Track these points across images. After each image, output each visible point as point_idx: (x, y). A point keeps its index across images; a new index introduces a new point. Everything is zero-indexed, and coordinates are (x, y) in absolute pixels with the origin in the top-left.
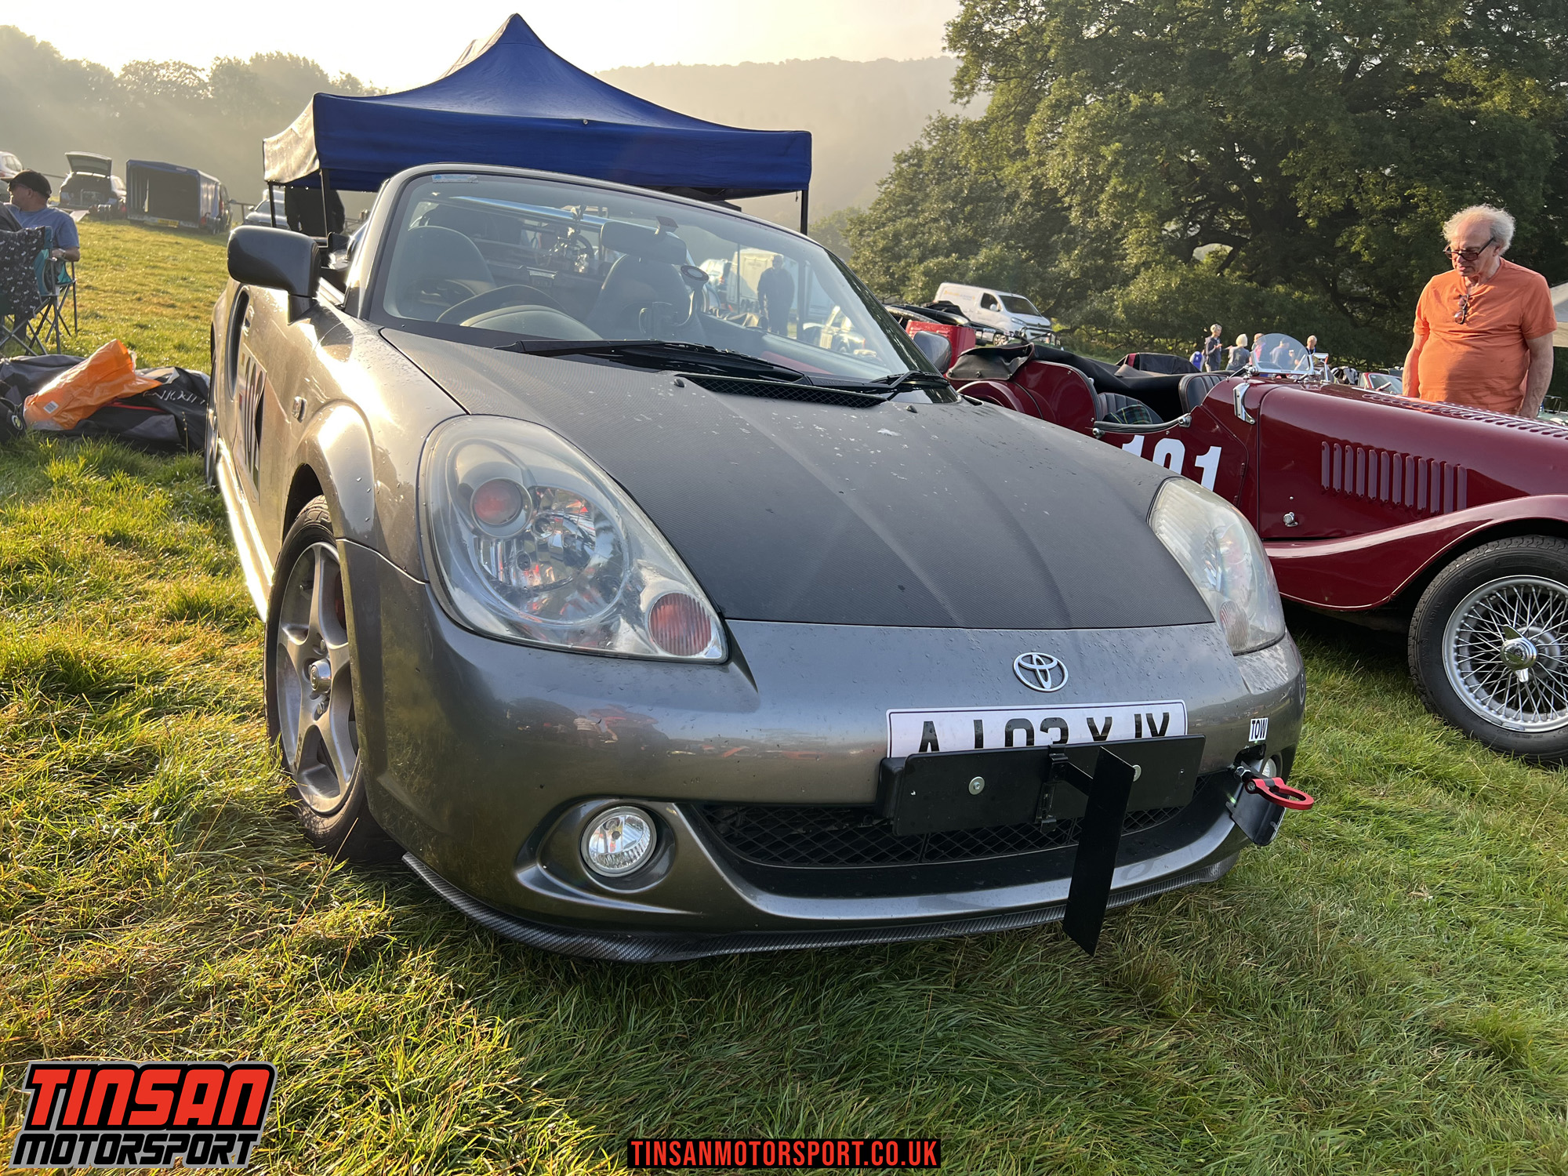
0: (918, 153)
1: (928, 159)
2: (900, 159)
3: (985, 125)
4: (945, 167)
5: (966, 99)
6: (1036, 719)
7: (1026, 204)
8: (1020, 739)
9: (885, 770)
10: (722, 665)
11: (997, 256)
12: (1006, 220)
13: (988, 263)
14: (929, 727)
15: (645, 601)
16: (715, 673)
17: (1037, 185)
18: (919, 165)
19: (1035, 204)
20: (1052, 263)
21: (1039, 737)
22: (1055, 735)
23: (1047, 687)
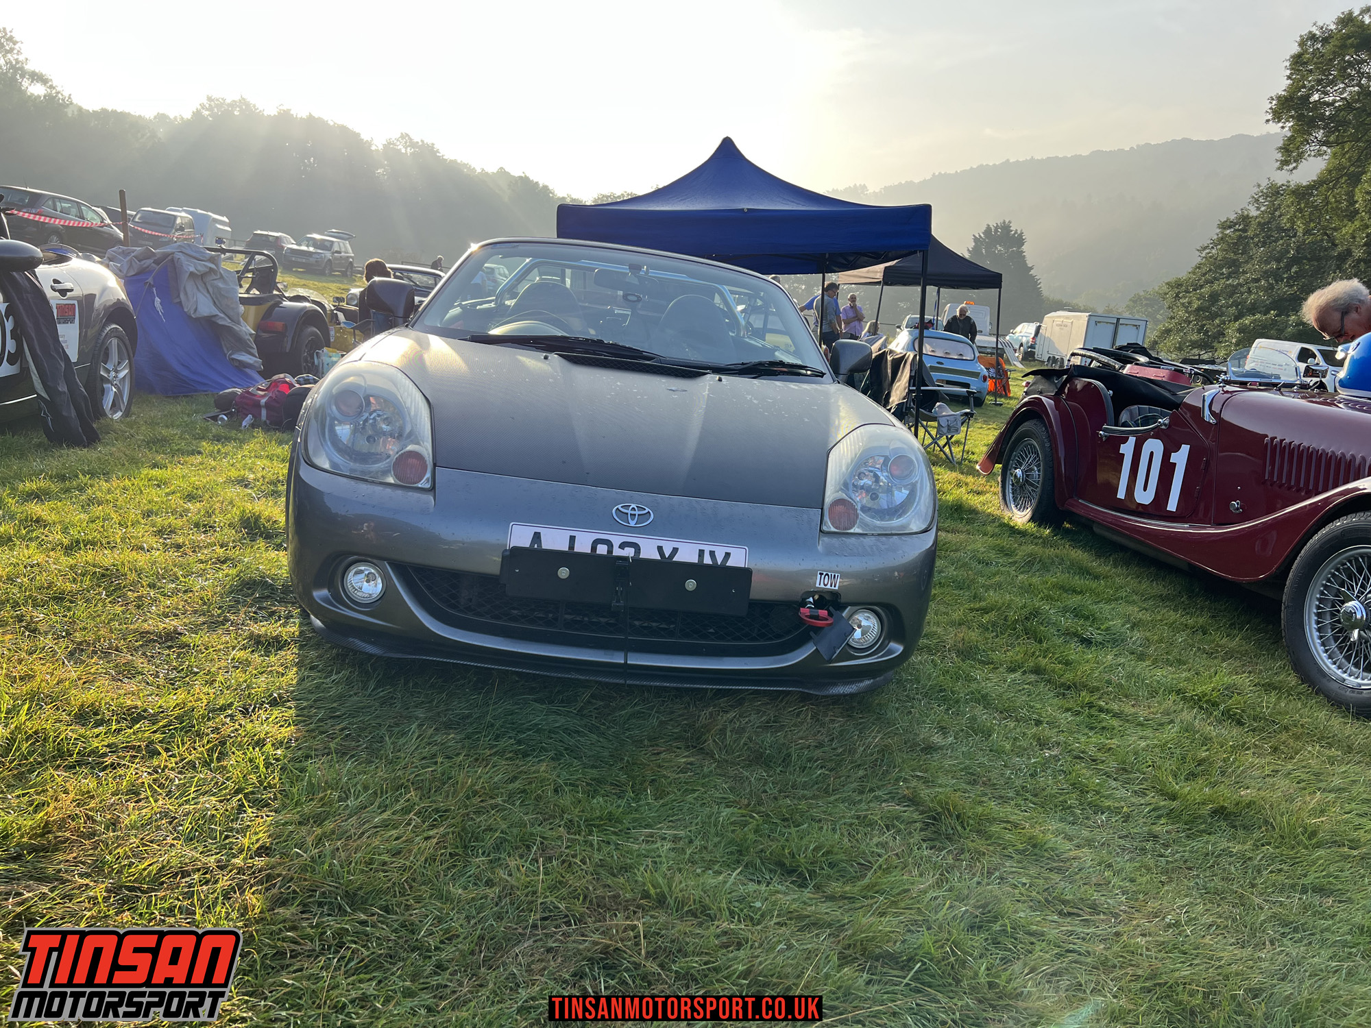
1: (1254, 225)
3: (1314, 188)
5: (1293, 165)
8: (602, 550)
9: (509, 555)
10: (428, 491)
14: (537, 535)
21: (617, 552)
22: (629, 552)
23: (632, 523)
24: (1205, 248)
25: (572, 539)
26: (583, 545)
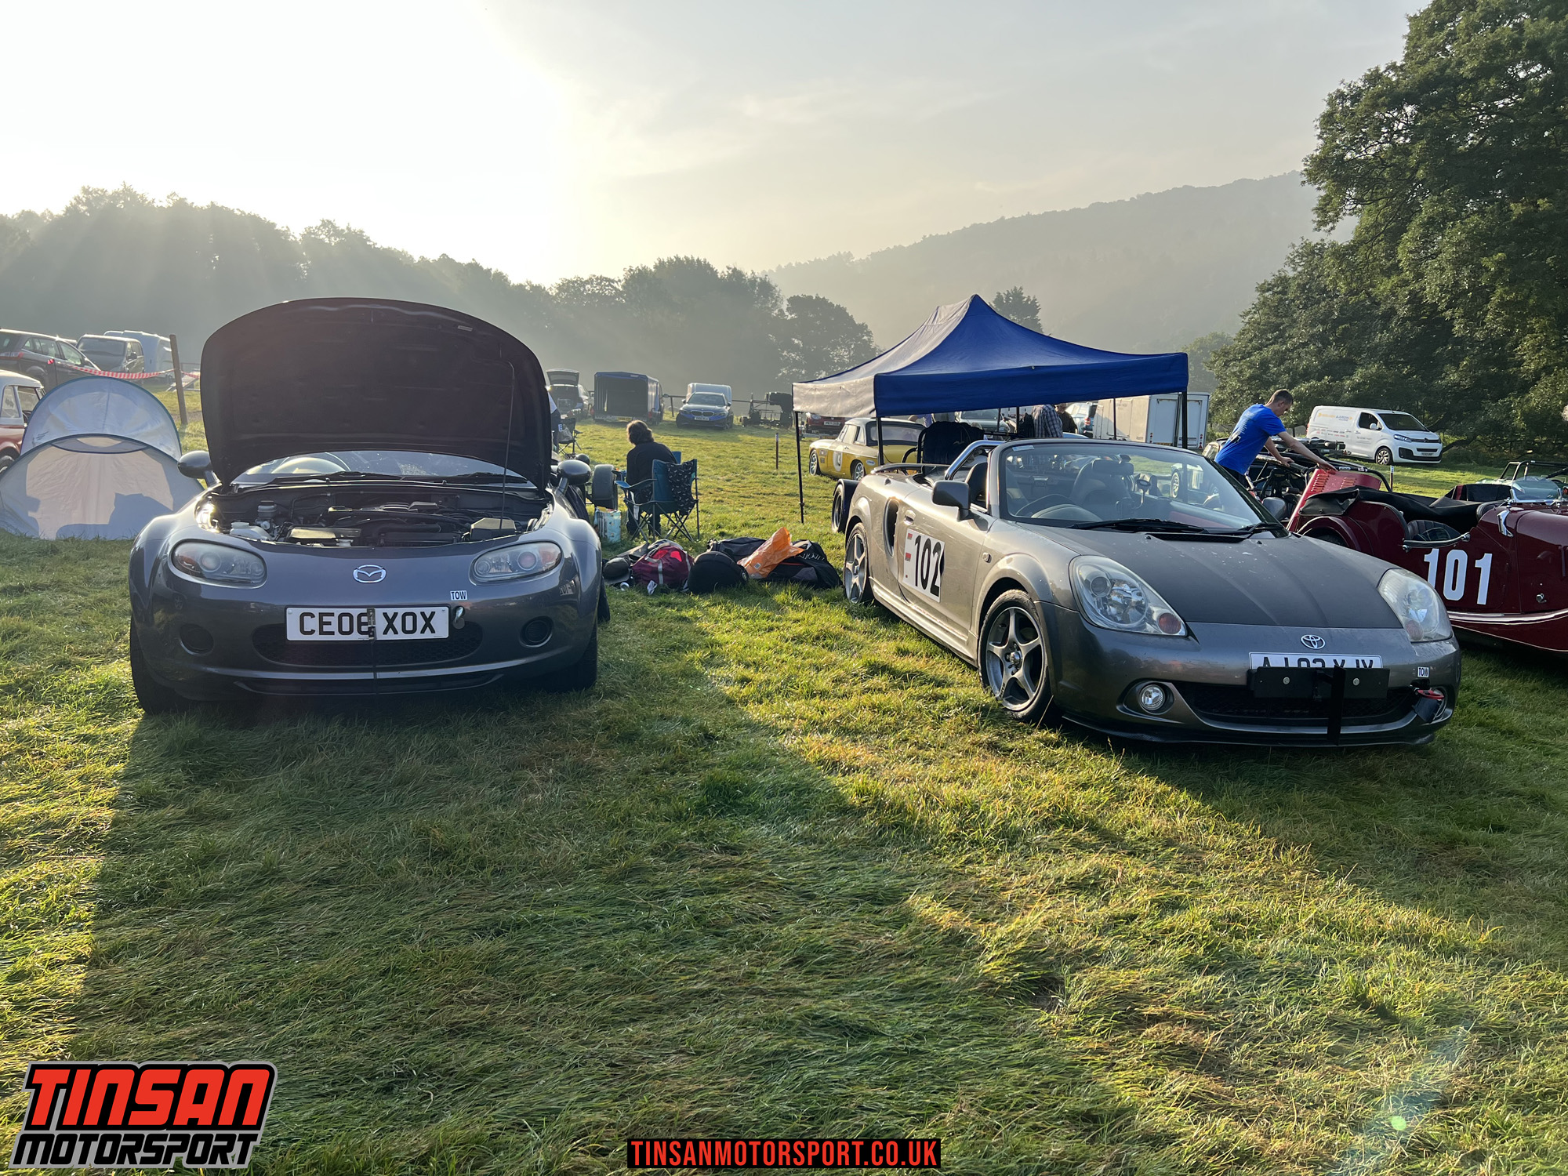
0: (1283, 281)
1: (1293, 286)
2: (1263, 289)
3: (1353, 248)
4: (1311, 291)
5: (1331, 225)
6: (1311, 658)
7: (1404, 319)
8: (1304, 664)
9: (1250, 673)
10: (1186, 637)
11: (1373, 375)
12: (1382, 338)
13: (1365, 383)
14: (1266, 659)
15: (1155, 617)
16: (1183, 641)
17: (1415, 299)
18: (1284, 292)
19: (1414, 318)
20: (1438, 375)
21: (1312, 665)
22: (1319, 665)
23: (1316, 647)
24: (1248, 313)
25: (1286, 659)
26: (1293, 664)
